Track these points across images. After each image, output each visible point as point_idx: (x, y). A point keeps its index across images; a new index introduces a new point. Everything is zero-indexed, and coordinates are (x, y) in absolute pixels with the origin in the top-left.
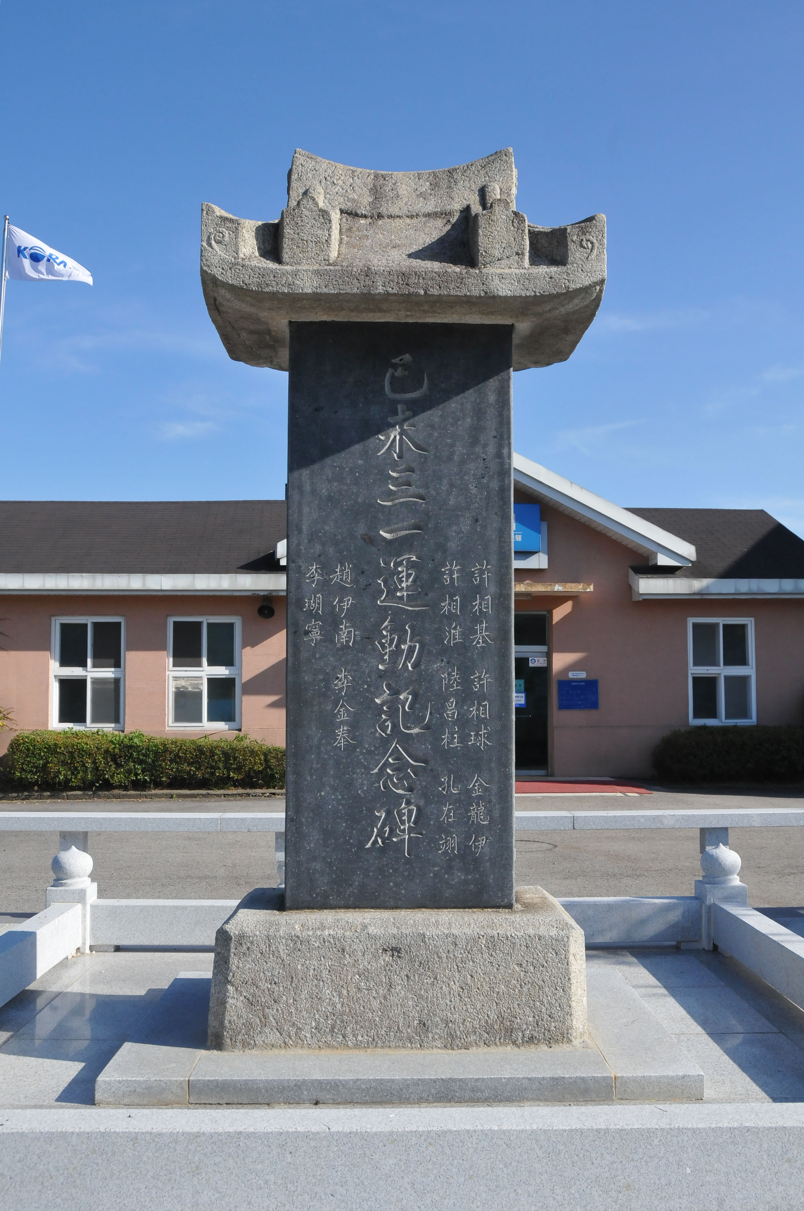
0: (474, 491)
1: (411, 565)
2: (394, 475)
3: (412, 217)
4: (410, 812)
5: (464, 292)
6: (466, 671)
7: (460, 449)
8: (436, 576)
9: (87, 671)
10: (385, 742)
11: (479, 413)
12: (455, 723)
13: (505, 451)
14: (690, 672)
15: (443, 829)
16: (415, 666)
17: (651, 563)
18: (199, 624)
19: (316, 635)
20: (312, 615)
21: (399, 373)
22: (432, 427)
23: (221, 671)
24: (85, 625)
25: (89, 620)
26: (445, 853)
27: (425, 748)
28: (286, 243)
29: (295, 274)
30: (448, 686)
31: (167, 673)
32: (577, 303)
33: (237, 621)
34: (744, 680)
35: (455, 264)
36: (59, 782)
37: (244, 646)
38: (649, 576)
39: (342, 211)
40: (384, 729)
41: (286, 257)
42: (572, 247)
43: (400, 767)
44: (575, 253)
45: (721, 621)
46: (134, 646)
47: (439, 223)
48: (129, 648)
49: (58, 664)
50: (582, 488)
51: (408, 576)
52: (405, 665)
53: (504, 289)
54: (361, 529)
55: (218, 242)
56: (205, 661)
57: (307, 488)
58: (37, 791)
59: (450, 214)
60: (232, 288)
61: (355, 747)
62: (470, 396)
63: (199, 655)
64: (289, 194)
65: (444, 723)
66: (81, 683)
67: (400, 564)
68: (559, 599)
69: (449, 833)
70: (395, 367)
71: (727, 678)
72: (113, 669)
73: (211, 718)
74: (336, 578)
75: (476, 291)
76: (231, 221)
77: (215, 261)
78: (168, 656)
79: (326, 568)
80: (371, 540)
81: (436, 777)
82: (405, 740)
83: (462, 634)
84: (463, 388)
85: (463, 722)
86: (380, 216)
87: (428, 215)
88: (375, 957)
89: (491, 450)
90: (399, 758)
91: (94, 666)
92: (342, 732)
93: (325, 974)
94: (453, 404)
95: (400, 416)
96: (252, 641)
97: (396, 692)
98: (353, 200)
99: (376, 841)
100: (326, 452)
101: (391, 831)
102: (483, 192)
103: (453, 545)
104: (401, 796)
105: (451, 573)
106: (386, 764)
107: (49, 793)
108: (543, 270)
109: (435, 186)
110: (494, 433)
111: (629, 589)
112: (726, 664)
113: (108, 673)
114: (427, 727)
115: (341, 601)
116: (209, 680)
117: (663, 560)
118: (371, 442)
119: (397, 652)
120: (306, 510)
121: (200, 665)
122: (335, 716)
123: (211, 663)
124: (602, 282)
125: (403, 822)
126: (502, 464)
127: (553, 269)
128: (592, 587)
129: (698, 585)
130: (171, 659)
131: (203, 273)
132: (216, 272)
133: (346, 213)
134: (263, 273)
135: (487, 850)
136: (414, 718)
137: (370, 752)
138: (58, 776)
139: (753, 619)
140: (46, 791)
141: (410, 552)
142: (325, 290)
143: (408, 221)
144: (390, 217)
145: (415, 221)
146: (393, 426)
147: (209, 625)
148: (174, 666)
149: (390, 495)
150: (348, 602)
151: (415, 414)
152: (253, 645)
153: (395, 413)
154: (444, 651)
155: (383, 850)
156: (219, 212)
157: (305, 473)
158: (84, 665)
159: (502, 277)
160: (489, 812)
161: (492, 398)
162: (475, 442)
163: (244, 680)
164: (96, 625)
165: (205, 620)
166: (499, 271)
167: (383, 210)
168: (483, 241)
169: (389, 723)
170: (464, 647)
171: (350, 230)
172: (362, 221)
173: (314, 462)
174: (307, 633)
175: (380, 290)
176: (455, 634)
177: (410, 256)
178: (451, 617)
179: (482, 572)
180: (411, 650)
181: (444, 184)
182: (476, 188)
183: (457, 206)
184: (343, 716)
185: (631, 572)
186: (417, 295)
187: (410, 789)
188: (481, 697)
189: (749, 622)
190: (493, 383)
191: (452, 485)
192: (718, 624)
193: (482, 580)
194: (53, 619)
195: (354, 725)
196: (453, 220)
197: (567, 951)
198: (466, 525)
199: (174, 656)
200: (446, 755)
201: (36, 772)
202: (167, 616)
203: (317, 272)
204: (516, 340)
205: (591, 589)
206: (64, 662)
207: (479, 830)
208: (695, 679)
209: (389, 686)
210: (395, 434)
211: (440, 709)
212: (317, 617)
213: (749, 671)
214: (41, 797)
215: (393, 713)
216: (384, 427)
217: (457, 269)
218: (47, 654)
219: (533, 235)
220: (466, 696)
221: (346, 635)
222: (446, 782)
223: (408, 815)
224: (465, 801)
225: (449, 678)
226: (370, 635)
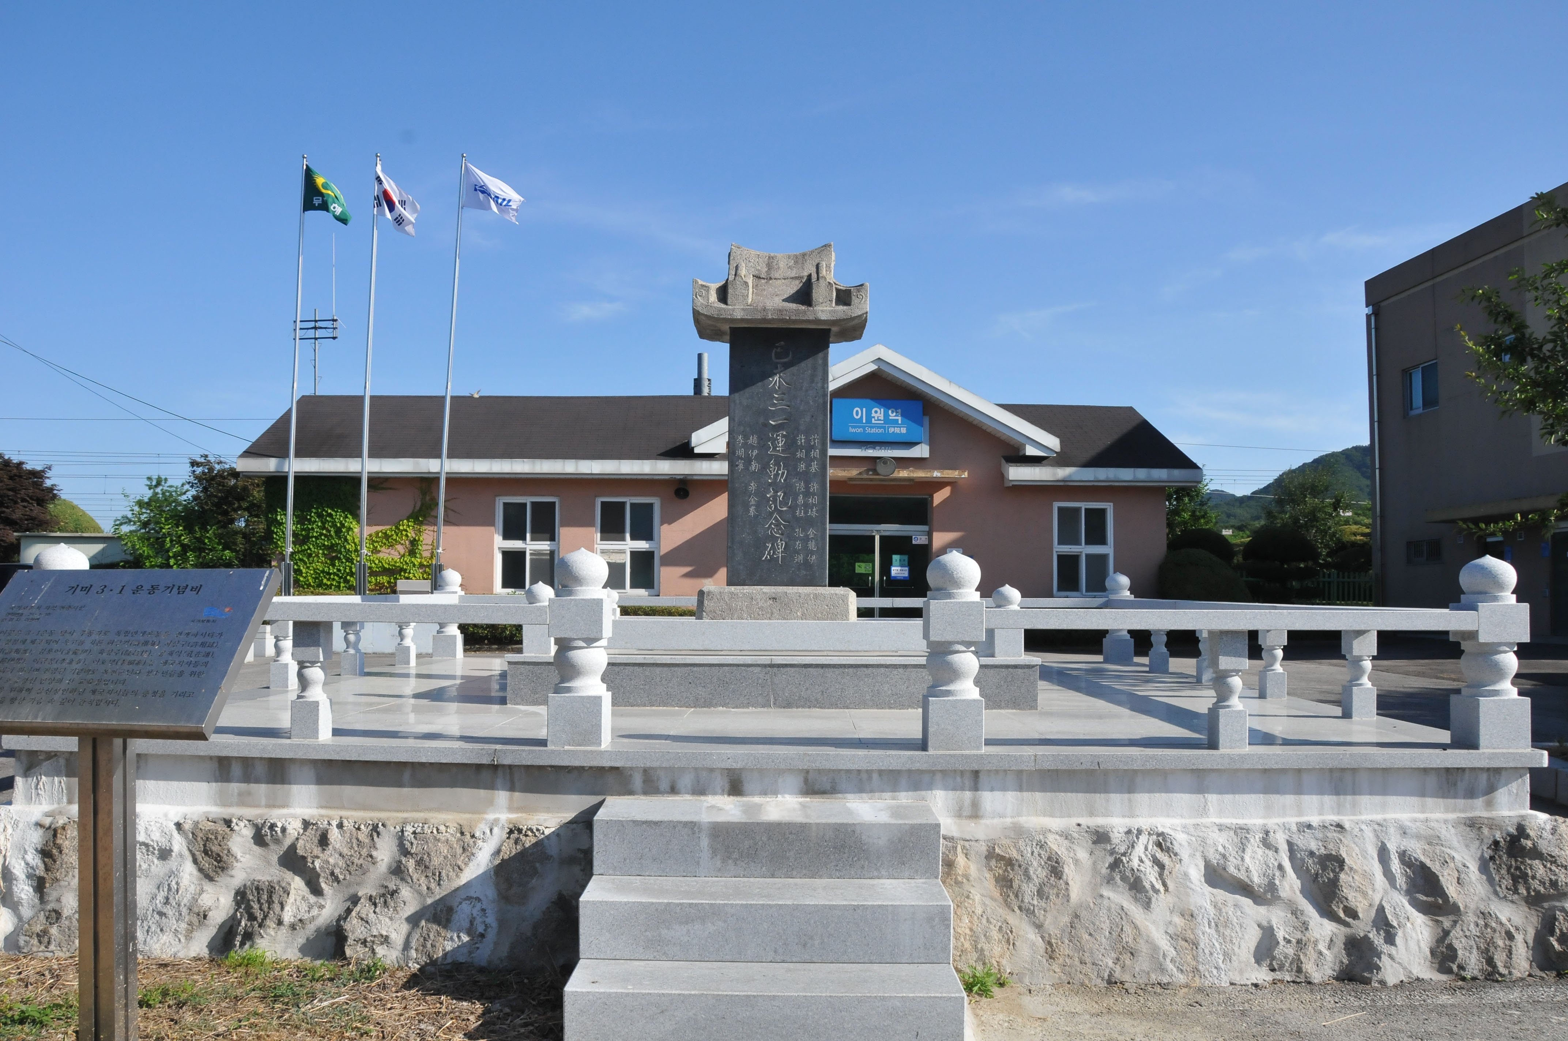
0: (811, 403)
1: (783, 436)
2: (776, 396)
3: (785, 279)
4: (782, 544)
5: (806, 318)
6: (807, 483)
7: (805, 385)
8: (794, 441)
9: (526, 544)
10: (771, 514)
11: (814, 369)
12: (802, 505)
13: (826, 385)
14: (1055, 550)
15: (797, 552)
16: (784, 480)
17: (1021, 454)
18: (623, 504)
19: (741, 467)
20: (740, 458)
21: (779, 350)
22: (794, 375)
23: (642, 545)
24: (525, 505)
25: (528, 500)
26: (797, 562)
27: (788, 516)
28: (729, 296)
29: (733, 310)
30: (799, 489)
31: (596, 546)
32: (856, 322)
33: (656, 501)
34: (1103, 558)
35: (803, 304)
36: (505, 637)
37: (662, 524)
38: (1019, 465)
39: (753, 276)
40: (771, 508)
41: (729, 302)
42: (853, 298)
43: (778, 525)
44: (855, 300)
45: (1083, 505)
46: (566, 523)
47: (797, 282)
48: (564, 524)
49: (501, 538)
50: (959, 387)
51: (782, 441)
52: (780, 480)
53: (823, 317)
54: (762, 420)
55: (700, 296)
56: (628, 536)
57: (738, 402)
58: (486, 645)
59: (802, 277)
60: (706, 316)
61: (758, 516)
62: (809, 362)
63: (622, 531)
64: (729, 264)
65: (797, 505)
66: (521, 554)
67: (779, 435)
68: (939, 485)
69: (799, 554)
70: (777, 347)
71: (1087, 556)
72: (548, 543)
73: (633, 586)
74: (750, 442)
75: (811, 318)
76: (706, 287)
77: (699, 304)
78: (596, 532)
79: (746, 437)
80: (766, 425)
81: (794, 529)
82: (780, 513)
83: (806, 466)
84: (807, 357)
85: (806, 506)
86: (771, 279)
87: (792, 278)
88: (766, 601)
89: (820, 385)
90: (777, 520)
91: (532, 540)
92: (752, 509)
93: (744, 608)
94: (803, 364)
95: (779, 370)
96: (669, 519)
97: (776, 492)
98: (759, 270)
99: (767, 557)
100: (746, 385)
101: (774, 552)
102: (818, 267)
103: (802, 428)
104: (778, 537)
105: (801, 439)
106: (772, 523)
107: (496, 646)
108: (841, 308)
109: (796, 262)
110: (820, 378)
111: (1002, 477)
112: (1086, 543)
113: (544, 546)
114: (790, 507)
115: (752, 452)
116: (632, 552)
117: (1031, 451)
118: (766, 381)
119: (777, 475)
120: (737, 412)
121: (624, 539)
122: (749, 502)
123: (633, 538)
124: (867, 313)
125: (779, 549)
126: (824, 391)
127: (845, 307)
128: (966, 474)
129: (1062, 473)
130: (599, 535)
131: (694, 309)
132: (699, 309)
133: (755, 277)
134: (720, 310)
135: (816, 561)
136: (784, 503)
137: (764, 518)
138: (505, 632)
139: (1112, 504)
140: (494, 644)
141: (783, 430)
142: (746, 317)
143: (783, 281)
144: (775, 279)
145: (786, 280)
146: (776, 374)
147: (632, 505)
148: (602, 540)
149: (774, 405)
150: (755, 452)
151: (786, 368)
152: (670, 523)
153: (777, 368)
154: (798, 474)
155: (769, 561)
156: (700, 282)
157: (737, 395)
158: (523, 538)
159: (822, 311)
160: (817, 545)
161: (820, 362)
162: (812, 381)
163: (662, 553)
164: (533, 503)
165: (629, 500)
166: (821, 309)
167: (772, 276)
168: (815, 295)
169: (773, 505)
170: (806, 472)
171: (757, 285)
172: (763, 281)
173: (741, 390)
174: (737, 465)
175: (770, 317)
176: (802, 466)
177: (783, 300)
178: (801, 459)
179: (814, 439)
180: (783, 473)
181: (800, 261)
182: (815, 264)
183: (806, 274)
184: (753, 502)
185: (1003, 461)
186: (786, 319)
187: (782, 534)
188: (814, 494)
189: (1109, 507)
190: (821, 355)
191: (802, 401)
192: (1080, 508)
193: (815, 443)
194: (497, 499)
195: (758, 506)
196: (804, 281)
198: (808, 418)
199: (602, 532)
200: (798, 519)
201: (487, 628)
202: (596, 496)
203: (743, 309)
204: (832, 334)
205: (965, 475)
206: (507, 536)
207: (812, 553)
208: (1060, 557)
209: (773, 489)
210: (777, 378)
211: (795, 499)
212: (741, 459)
213: (1107, 550)
214: (490, 650)
215: (775, 501)
216: (772, 375)
217: (803, 308)
218: (492, 528)
219: (838, 290)
220: (807, 494)
221: (754, 466)
222: (799, 533)
223: (781, 545)
224: (806, 539)
225: (800, 486)
226: (765, 467)
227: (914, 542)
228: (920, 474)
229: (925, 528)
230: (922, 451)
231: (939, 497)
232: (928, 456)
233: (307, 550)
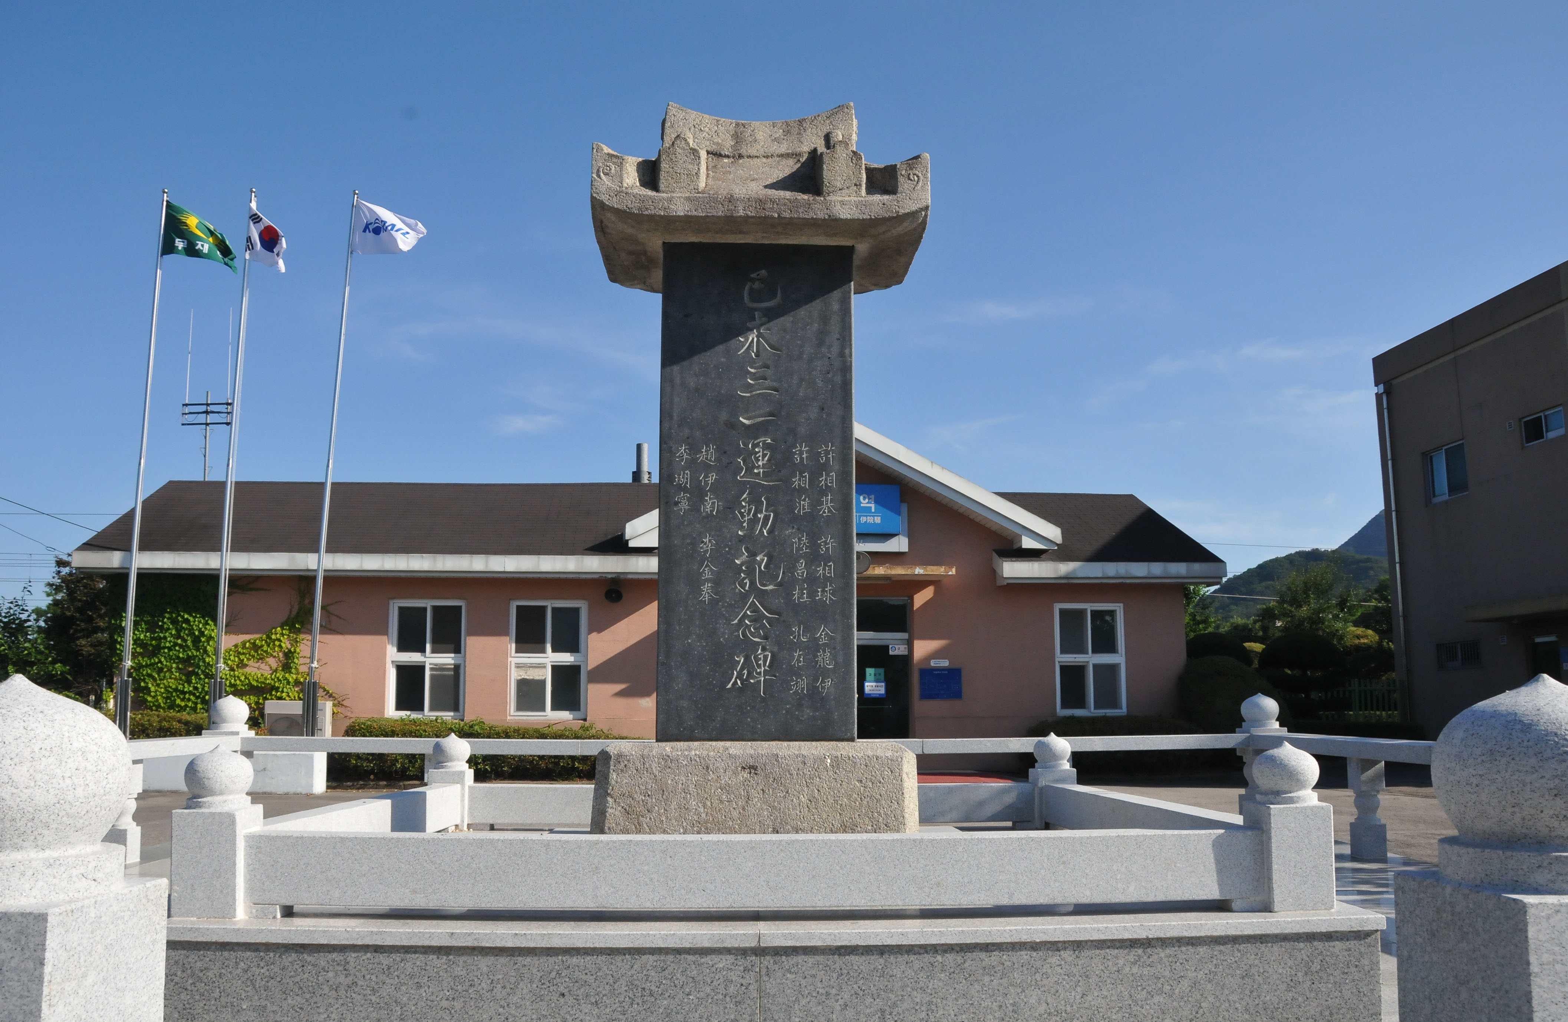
0: (820, 384)
1: (766, 446)
2: (752, 370)
3: (767, 157)
4: (766, 657)
5: (811, 215)
6: (814, 538)
7: (808, 350)
8: (788, 456)
9: (425, 657)
10: (744, 597)
11: (825, 320)
12: (804, 581)
13: (847, 351)
14: (1057, 660)
15: (796, 672)
16: (769, 532)
17: (1016, 546)
18: (543, 609)
19: (684, 505)
20: (681, 488)
21: (757, 285)
22: (785, 330)
23: (566, 658)
24: (425, 609)
25: (428, 604)
26: (796, 692)
27: (778, 602)
28: (663, 175)
29: (670, 200)
30: (798, 549)
31: (510, 659)
32: (906, 226)
33: (582, 606)
34: (1113, 669)
35: (804, 193)
36: (396, 771)
37: (590, 631)
38: (1014, 559)
39: (708, 153)
40: (743, 586)
41: (662, 186)
42: (901, 179)
43: (757, 619)
44: (904, 184)
45: (1089, 607)
46: (475, 632)
47: (791, 162)
48: (472, 633)
49: (395, 649)
50: (943, 468)
51: (764, 455)
52: (761, 531)
53: (845, 213)
54: (724, 416)
55: (606, 174)
56: (549, 647)
57: (678, 381)
58: (373, 781)
59: (800, 155)
60: (617, 212)
61: (717, 601)
62: (816, 306)
63: (543, 641)
64: (662, 139)
65: (794, 581)
66: (419, 669)
67: (757, 445)
68: (920, 584)
69: (799, 676)
70: (753, 280)
71: (1095, 666)
72: (452, 655)
73: (554, 707)
74: (701, 457)
75: (821, 215)
76: (616, 157)
77: (603, 189)
78: (510, 642)
79: (694, 449)
80: (733, 425)
81: (788, 627)
82: (762, 595)
83: (810, 505)
84: (810, 299)
85: (812, 580)
86: (741, 156)
87: (781, 156)
88: (735, 773)
89: (835, 350)
90: (755, 610)
91: (434, 651)
92: (706, 588)
93: (692, 788)
94: (802, 312)
95: (758, 322)
96: (598, 627)
97: (753, 554)
98: (718, 144)
99: (735, 682)
100: (693, 351)
101: (749, 673)
102: (827, 138)
103: (802, 430)
104: (758, 644)
105: (801, 453)
106: (745, 616)
107: (385, 783)
108: (877, 198)
109: (787, 132)
110: (837, 336)
111: (994, 573)
112: (1094, 652)
113: (447, 659)
114: (780, 584)
115: (706, 477)
116: (553, 667)
117: (1028, 543)
118: (733, 343)
119: (754, 521)
120: (676, 399)
121: (543, 651)
122: (701, 574)
123: (554, 650)
124: (927, 208)
125: (759, 666)
126: (844, 362)
127: (886, 197)
128: (954, 570)
129: (1065, 568)
130: (514, 645)
131: (593, 199)
132: (604, 198)
133: (712, 153)
134: (643, 199)
135: (832, 690)
136: (769, 575)
137: (731, 606)
138: (395, 765)
139: (1121, 605)
140: (383, 780)
141: (765, 435)
142: (695, 213)
143: (764, 160)
144: (749, 157)
145: (770, 160)
146: (752, 330)
147: (554, 610)
148: (517, 652)
149: (749, 388)
150: (712, 477)
151: (770, 320)
152: (600, 630)
153: (754, 319)
154: (795, 519)
155: (741, 690)
156: (606, 150)
157: (676, 368)
158: (422, 650)
159: (842, 203)
160: (834, 657)
161: (836, 306)
162: (821, 343)
163: (589, 668)
164: (435, 608)
165: (550, 605)
166: (840, 199)
167: (743, 151)
168: (827, 174)
169: (747, 581)
170: (812, 517)
171: (715, 167)
172: (726, 160)
173: (683, 359)
174: (677, 503)
175: (741, 213)
176: (804, 505)
177: (766, 187)
178: (801, 490)
179: (827, 453)
180: (767, 518)
181: (795, 131)
182: (822, 134)
183: (806, 148)
184: (707, 575)
185: (995, 556)
186: (773, 218)
187: (766, 638)
188: (827, 559)
189: (1119, 608)
190: (836, 294)
191: (802, 380)
192: (1086, 610)
193: (828, 459)
194: (391, 602)
195: (717, 582)
196: (803, 160)
197: (901, 770)
198: (813, 413)
199: (517, 642)
200: (796, 608)
201: (373, 760)
202: (510, 599)
203: (688, 199)
204: (856, 261)
205: (953, 572)
206: (403, 647)
207: (825, 673)
208: (1062, 667)
209: (747, 549)
210: (753, 336)
211: (791, 569)
212: (685, 489)
213: (1118, 659)
214: (376, 787)
215: (750, 572)
216: (744, 330)
217: (806, 197)
218: (384, 638)
219: (869, 171)
220: (814, 558)
221: (710, 505)
222: (797, 632)
223: (763, 659)
224: (814, 647)
225: (799, 542)
226: (731, 505)
227: (891, 653)
228: (899, 571)
229: (905, 636)
230: (900, 544)
231: (921, 598)
232: (907, 550)
233: (158, 663)
